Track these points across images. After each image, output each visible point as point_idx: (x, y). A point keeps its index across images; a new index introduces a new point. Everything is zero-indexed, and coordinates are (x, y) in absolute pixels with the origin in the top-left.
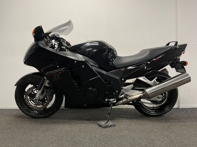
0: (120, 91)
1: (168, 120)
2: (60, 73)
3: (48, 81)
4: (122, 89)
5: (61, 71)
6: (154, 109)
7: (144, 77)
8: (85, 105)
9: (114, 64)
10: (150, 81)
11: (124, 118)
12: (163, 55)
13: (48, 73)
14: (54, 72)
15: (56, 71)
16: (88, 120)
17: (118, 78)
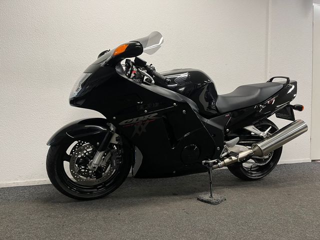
0: (222, 148)
1: (274, 184)
2: (148, 121)
3: (116, 135)
4: (225, 144)
5: (150, 120)
6: (252, 169)
7: (253, 126)
8: (174, 172)
9: (217, 107)
10: (262, 133)
11: (221, 187)
12: (277, 96)
13: (125, 121)
14: (137, 120)
15: (141, 118)
16: (175, 194)
17: (221, 128)
